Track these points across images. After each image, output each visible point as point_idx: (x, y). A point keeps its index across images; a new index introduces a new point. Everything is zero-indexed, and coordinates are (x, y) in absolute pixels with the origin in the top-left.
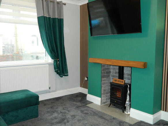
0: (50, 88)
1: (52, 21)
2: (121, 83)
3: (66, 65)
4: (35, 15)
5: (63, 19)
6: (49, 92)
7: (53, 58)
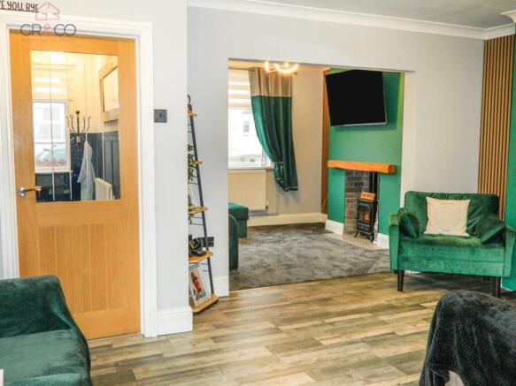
0: (267, 208)
1: (272, 102)
2: (369, 198)
3: (295, 172)
4: (248, 93)
5: (291, 98)
6: (267, 215)
7: (273, 160)
